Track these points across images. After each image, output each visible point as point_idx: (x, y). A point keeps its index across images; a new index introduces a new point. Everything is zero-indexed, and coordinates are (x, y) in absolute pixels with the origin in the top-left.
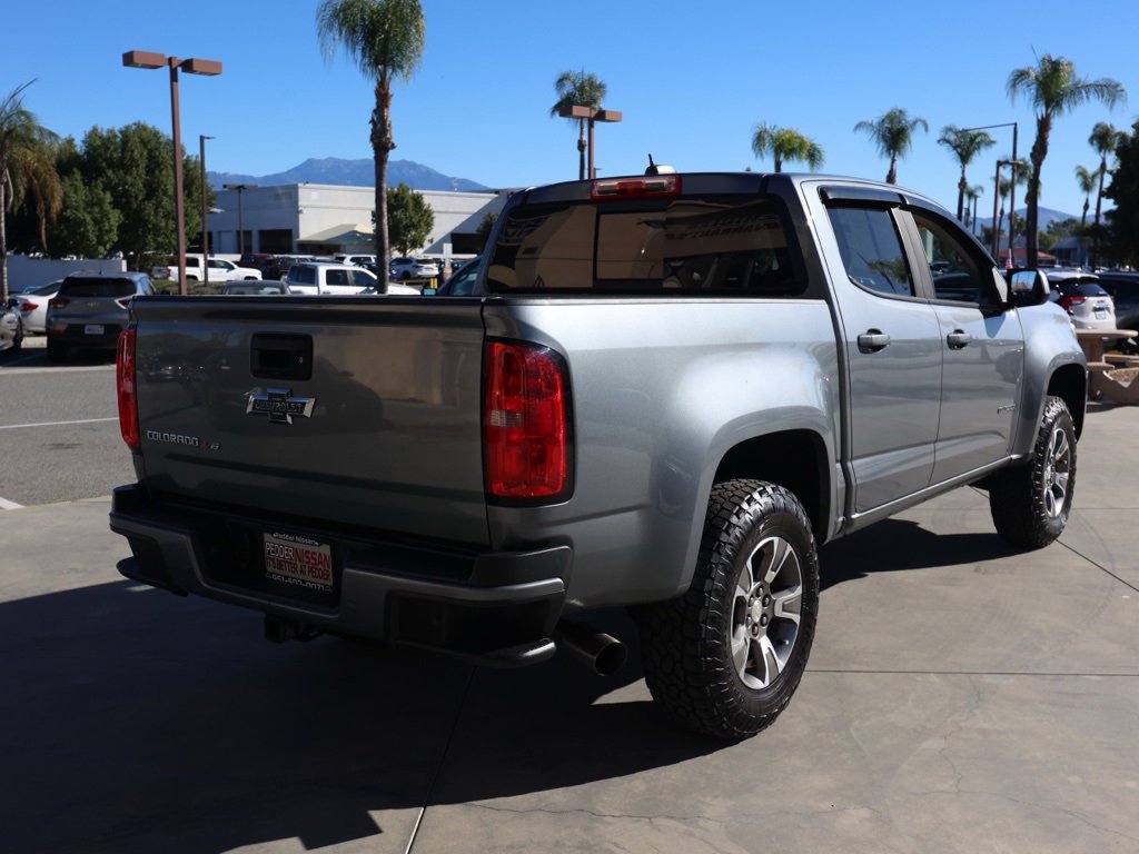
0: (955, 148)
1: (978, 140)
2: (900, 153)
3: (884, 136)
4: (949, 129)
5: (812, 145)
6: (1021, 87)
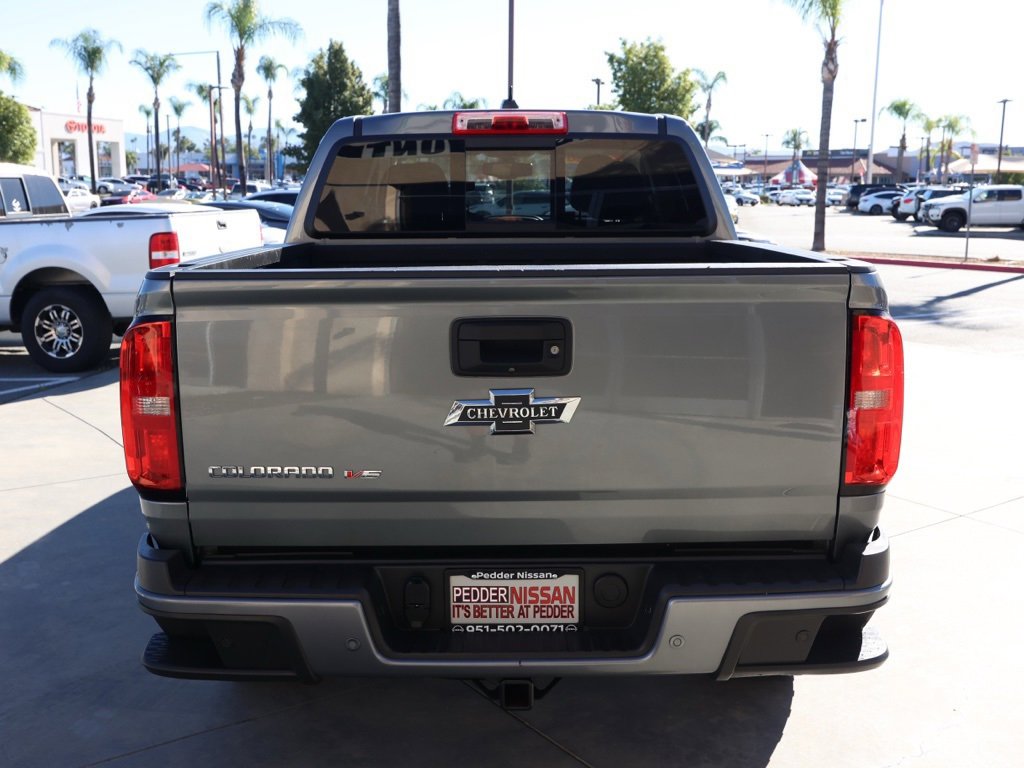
0: (147, 69)
1: (167, 63)
2: (97, 71)
3: (80, 54)
4: (140, 52)
5: (12, 59)
6: (217, 18)
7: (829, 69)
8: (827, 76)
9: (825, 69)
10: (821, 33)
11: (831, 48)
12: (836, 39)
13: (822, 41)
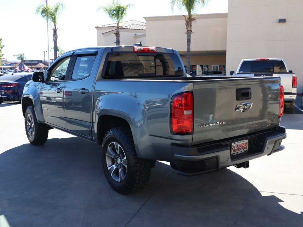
7: (55, 37)
8: (55, 39)
9: (54, 37)
10: (52, 27)
11: (55, 31)
12: (56, 28)
13: (52, 29)
